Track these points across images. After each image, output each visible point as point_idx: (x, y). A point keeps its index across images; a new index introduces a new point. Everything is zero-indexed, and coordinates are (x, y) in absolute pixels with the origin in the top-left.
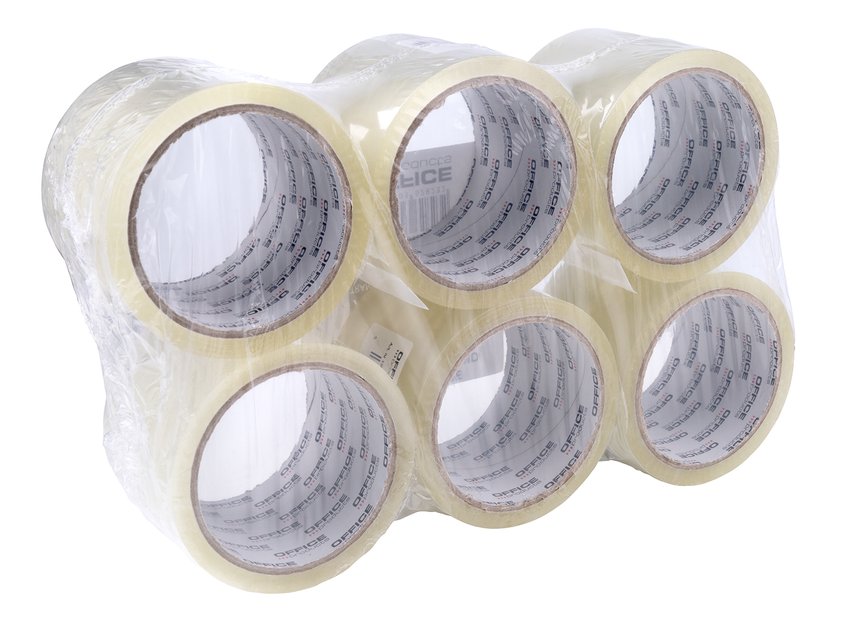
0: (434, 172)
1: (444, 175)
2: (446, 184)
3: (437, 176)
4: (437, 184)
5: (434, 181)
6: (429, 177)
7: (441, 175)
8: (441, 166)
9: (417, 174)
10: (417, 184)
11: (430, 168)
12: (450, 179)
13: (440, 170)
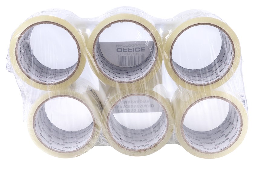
0: (139, 48)
1: (142, 49)
2: (143, 52)
3: (140, 50)
4: (140, 52)
5: (139, 51)
6: (137, 50)
7: (141, 49)
8: (141, 47)
9: (133, 48)
10: (133, 51)
11: (137, 47)
12: (145, 51)
13: (141, 48)
